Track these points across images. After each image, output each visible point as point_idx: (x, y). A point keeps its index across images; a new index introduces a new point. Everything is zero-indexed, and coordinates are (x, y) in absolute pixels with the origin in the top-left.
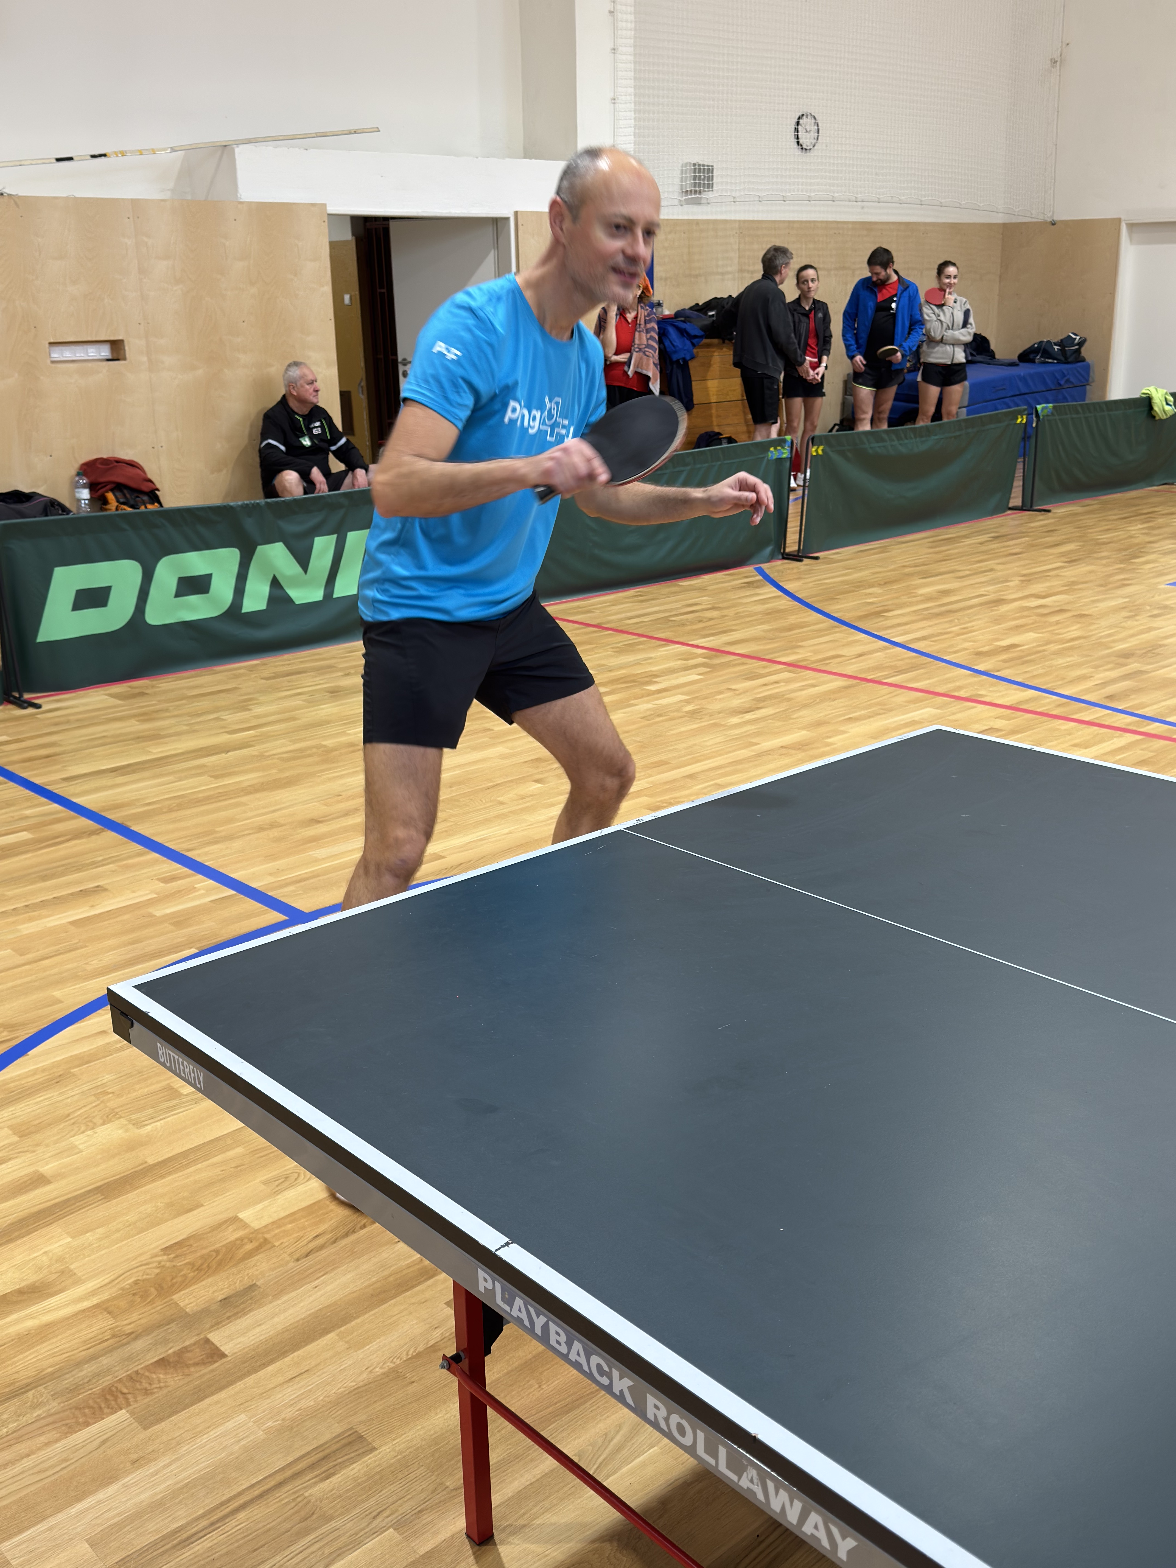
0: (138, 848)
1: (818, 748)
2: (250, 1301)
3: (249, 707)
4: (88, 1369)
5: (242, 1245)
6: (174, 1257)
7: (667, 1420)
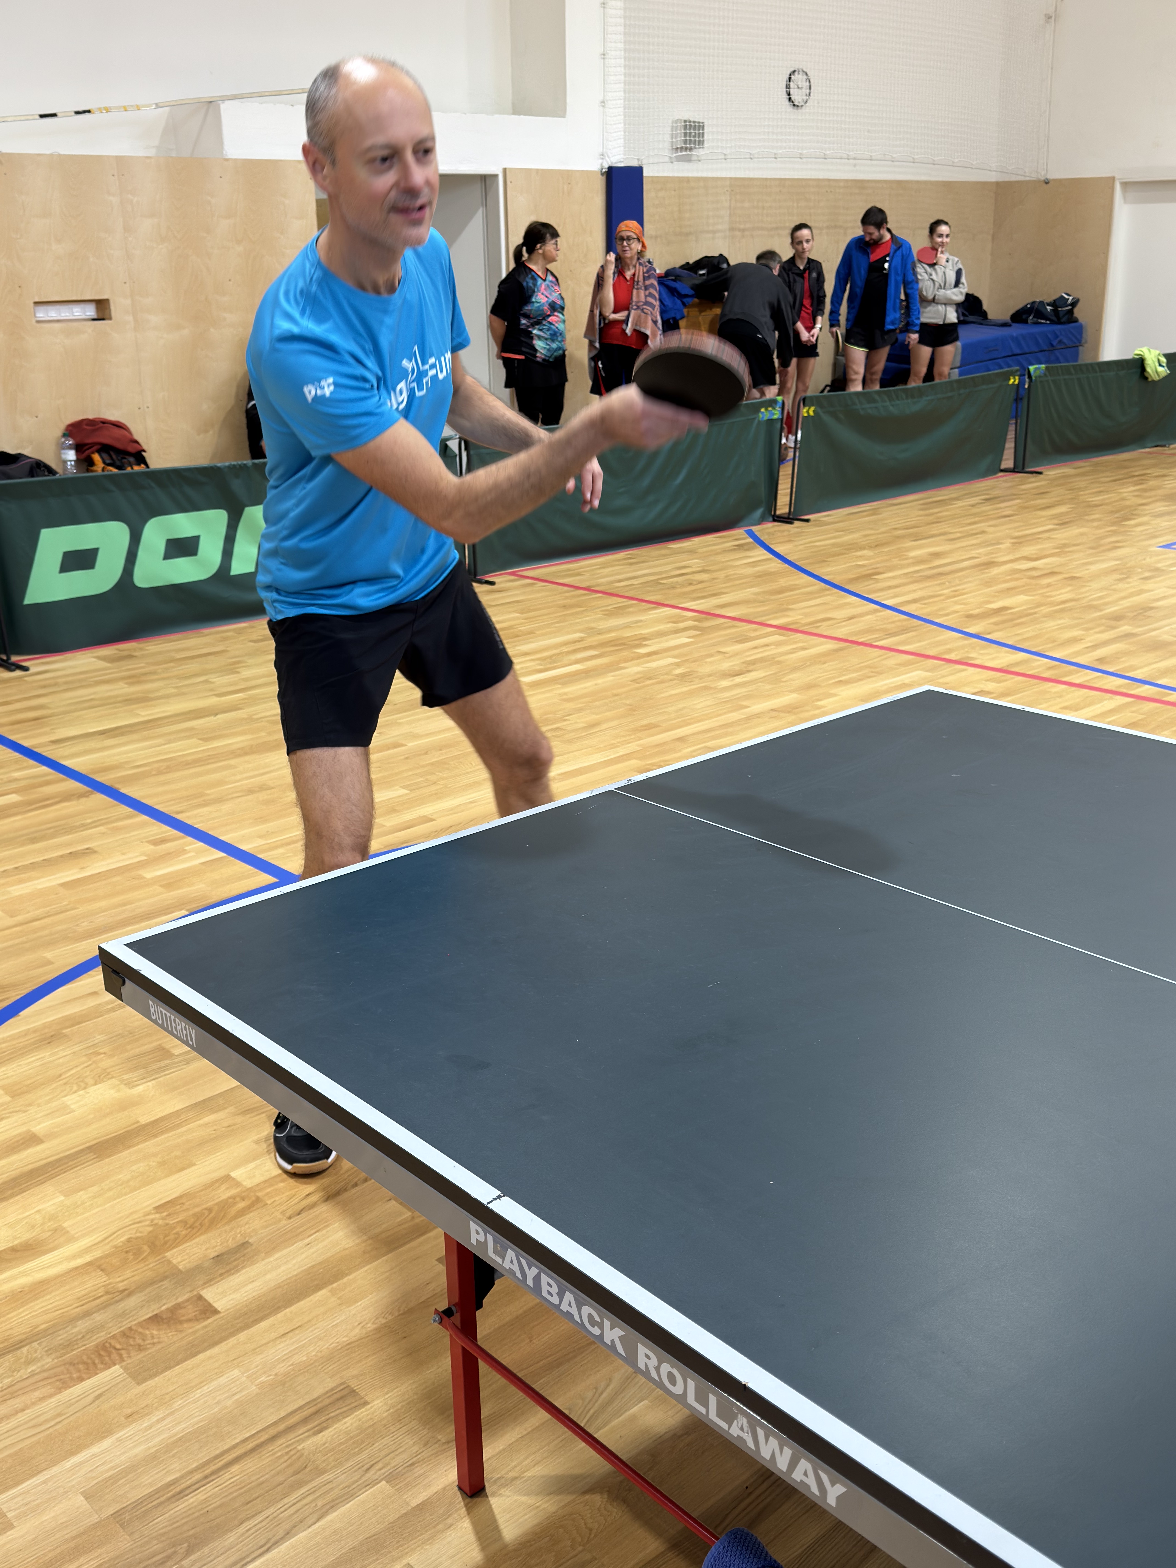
0: (126, 810)
1: (808, 711)
2: (242, 1258)
3: (238, 670)
4: (82, 1326)
5: (235, 1203)
6: (167, 1216)
7: (657, 1368)
